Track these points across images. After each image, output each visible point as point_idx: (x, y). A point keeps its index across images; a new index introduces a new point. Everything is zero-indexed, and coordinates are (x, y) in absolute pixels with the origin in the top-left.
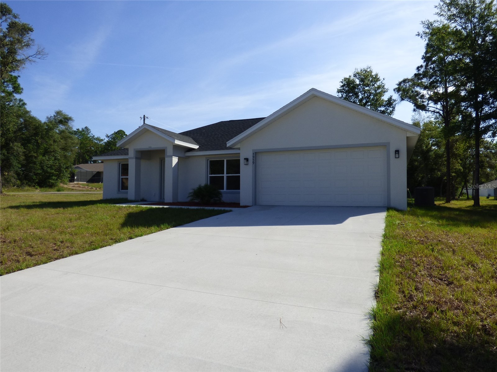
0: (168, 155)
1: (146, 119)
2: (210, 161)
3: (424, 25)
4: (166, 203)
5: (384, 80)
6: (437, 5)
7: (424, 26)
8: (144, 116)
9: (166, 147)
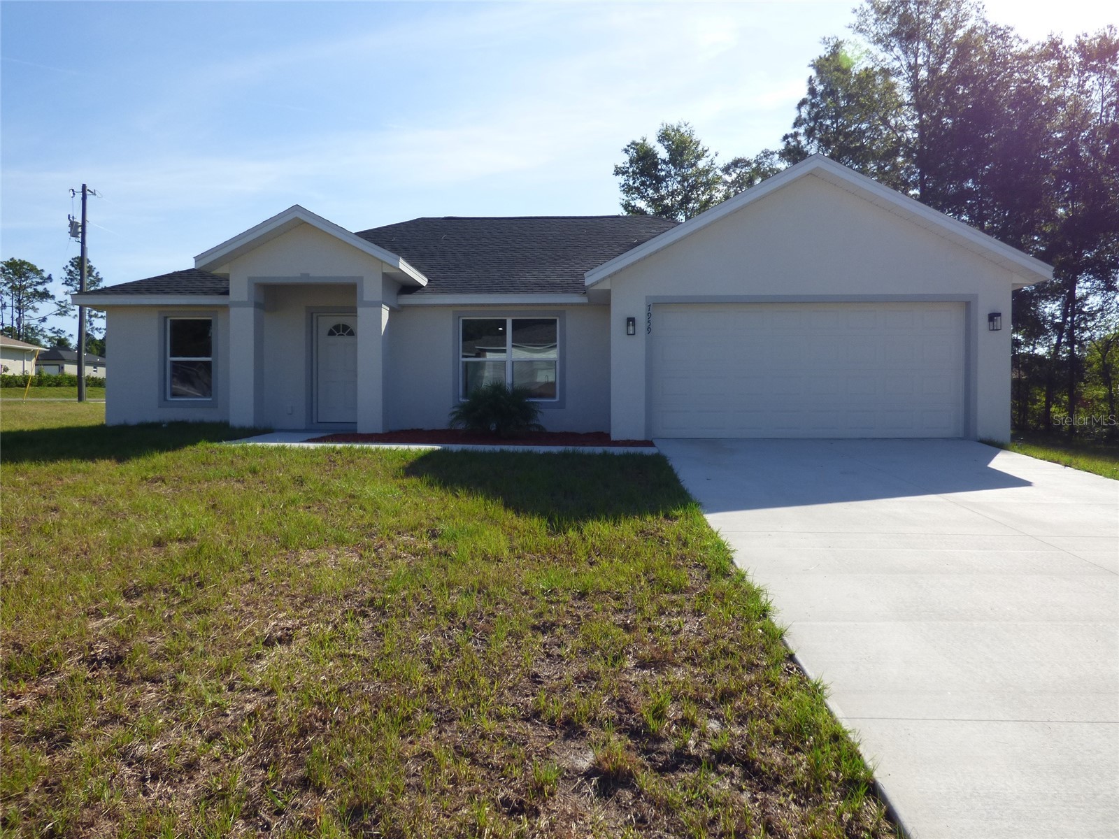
0: (365, 299)
1: (88, 197)
2: (463, 320)
3: (827, 46)
4: (360, 434)
5: (716, 155)
6: (857, 7)
7: (827, 48)
8: (84, 186)
9: (361, 278)
